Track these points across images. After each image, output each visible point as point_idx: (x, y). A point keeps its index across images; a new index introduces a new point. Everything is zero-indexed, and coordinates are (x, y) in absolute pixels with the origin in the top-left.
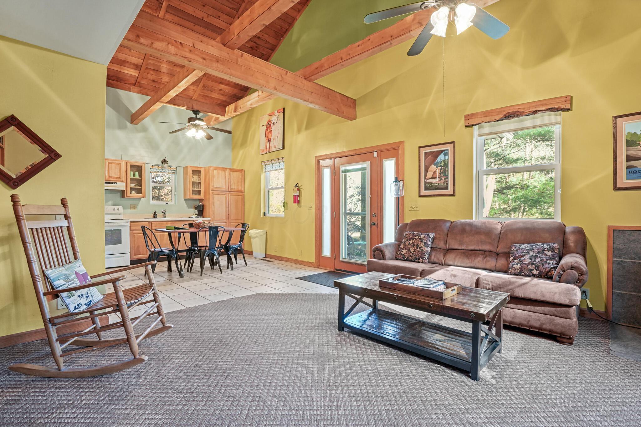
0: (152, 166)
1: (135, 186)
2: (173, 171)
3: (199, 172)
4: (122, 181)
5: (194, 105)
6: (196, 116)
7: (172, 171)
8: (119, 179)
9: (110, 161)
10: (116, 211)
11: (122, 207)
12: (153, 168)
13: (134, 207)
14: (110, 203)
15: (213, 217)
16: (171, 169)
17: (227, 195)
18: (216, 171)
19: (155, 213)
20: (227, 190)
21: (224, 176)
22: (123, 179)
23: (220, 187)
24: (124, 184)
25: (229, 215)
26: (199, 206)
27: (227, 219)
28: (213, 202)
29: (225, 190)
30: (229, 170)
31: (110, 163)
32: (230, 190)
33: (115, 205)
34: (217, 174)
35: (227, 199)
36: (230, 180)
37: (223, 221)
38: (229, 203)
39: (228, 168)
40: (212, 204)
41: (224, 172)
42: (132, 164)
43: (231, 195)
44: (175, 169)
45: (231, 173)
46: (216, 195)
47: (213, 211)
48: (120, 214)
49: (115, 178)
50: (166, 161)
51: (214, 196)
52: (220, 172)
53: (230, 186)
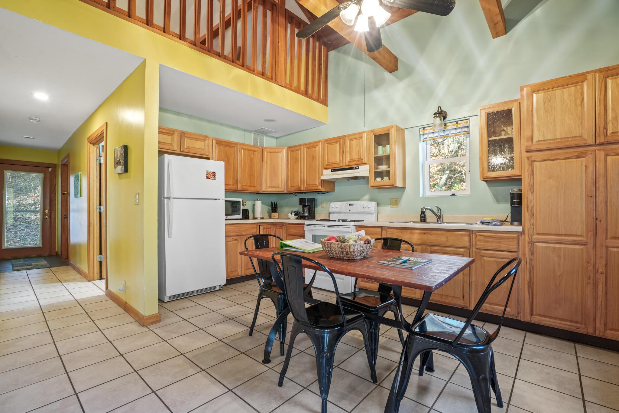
0: (423, 128)
1: (386, 168)
2: (466, 129)
3: (509, 112)
4: (365, 164)
7: (464, 129)
8: (360, 162)
9: (351, 137)
10: (366, 210)
11: (375, 203)
12: (426, 132)
13: (396, 202)
14: (367, 197)
15: (533, 225)
16: (459, 126)
17: (590, 157)
18: (541, 94)
19: (423, 213)
20: (591, 141)
21: (576, 99)
22: (365, 160)
23: (558, 136)
24: (367, 167)
25: (598, 222)
26: (513, 196)
27: (592, 234)
28: (529, 184)
29: (582, 143)
30: (597, 75)
31: (351, 140)
32: (608, 139)
33: (371, 200)
34: (545, 102)
35: (591, 168)
36: (602, 107)
37: (570, 238)
38: (601, 182)
39: (595, 71)
40: (526, 189)
41: (573, 89)
42: (377, 134)
43: (606, 156)
44: (467, 123)
45: (609, 82)
46: (544, 163)
47: (529, 209)
48: (372, 213)
49: (357, 160)
50: (441, 114)
51: (537, 164)
52: (558, 92)
53: (602, 126)
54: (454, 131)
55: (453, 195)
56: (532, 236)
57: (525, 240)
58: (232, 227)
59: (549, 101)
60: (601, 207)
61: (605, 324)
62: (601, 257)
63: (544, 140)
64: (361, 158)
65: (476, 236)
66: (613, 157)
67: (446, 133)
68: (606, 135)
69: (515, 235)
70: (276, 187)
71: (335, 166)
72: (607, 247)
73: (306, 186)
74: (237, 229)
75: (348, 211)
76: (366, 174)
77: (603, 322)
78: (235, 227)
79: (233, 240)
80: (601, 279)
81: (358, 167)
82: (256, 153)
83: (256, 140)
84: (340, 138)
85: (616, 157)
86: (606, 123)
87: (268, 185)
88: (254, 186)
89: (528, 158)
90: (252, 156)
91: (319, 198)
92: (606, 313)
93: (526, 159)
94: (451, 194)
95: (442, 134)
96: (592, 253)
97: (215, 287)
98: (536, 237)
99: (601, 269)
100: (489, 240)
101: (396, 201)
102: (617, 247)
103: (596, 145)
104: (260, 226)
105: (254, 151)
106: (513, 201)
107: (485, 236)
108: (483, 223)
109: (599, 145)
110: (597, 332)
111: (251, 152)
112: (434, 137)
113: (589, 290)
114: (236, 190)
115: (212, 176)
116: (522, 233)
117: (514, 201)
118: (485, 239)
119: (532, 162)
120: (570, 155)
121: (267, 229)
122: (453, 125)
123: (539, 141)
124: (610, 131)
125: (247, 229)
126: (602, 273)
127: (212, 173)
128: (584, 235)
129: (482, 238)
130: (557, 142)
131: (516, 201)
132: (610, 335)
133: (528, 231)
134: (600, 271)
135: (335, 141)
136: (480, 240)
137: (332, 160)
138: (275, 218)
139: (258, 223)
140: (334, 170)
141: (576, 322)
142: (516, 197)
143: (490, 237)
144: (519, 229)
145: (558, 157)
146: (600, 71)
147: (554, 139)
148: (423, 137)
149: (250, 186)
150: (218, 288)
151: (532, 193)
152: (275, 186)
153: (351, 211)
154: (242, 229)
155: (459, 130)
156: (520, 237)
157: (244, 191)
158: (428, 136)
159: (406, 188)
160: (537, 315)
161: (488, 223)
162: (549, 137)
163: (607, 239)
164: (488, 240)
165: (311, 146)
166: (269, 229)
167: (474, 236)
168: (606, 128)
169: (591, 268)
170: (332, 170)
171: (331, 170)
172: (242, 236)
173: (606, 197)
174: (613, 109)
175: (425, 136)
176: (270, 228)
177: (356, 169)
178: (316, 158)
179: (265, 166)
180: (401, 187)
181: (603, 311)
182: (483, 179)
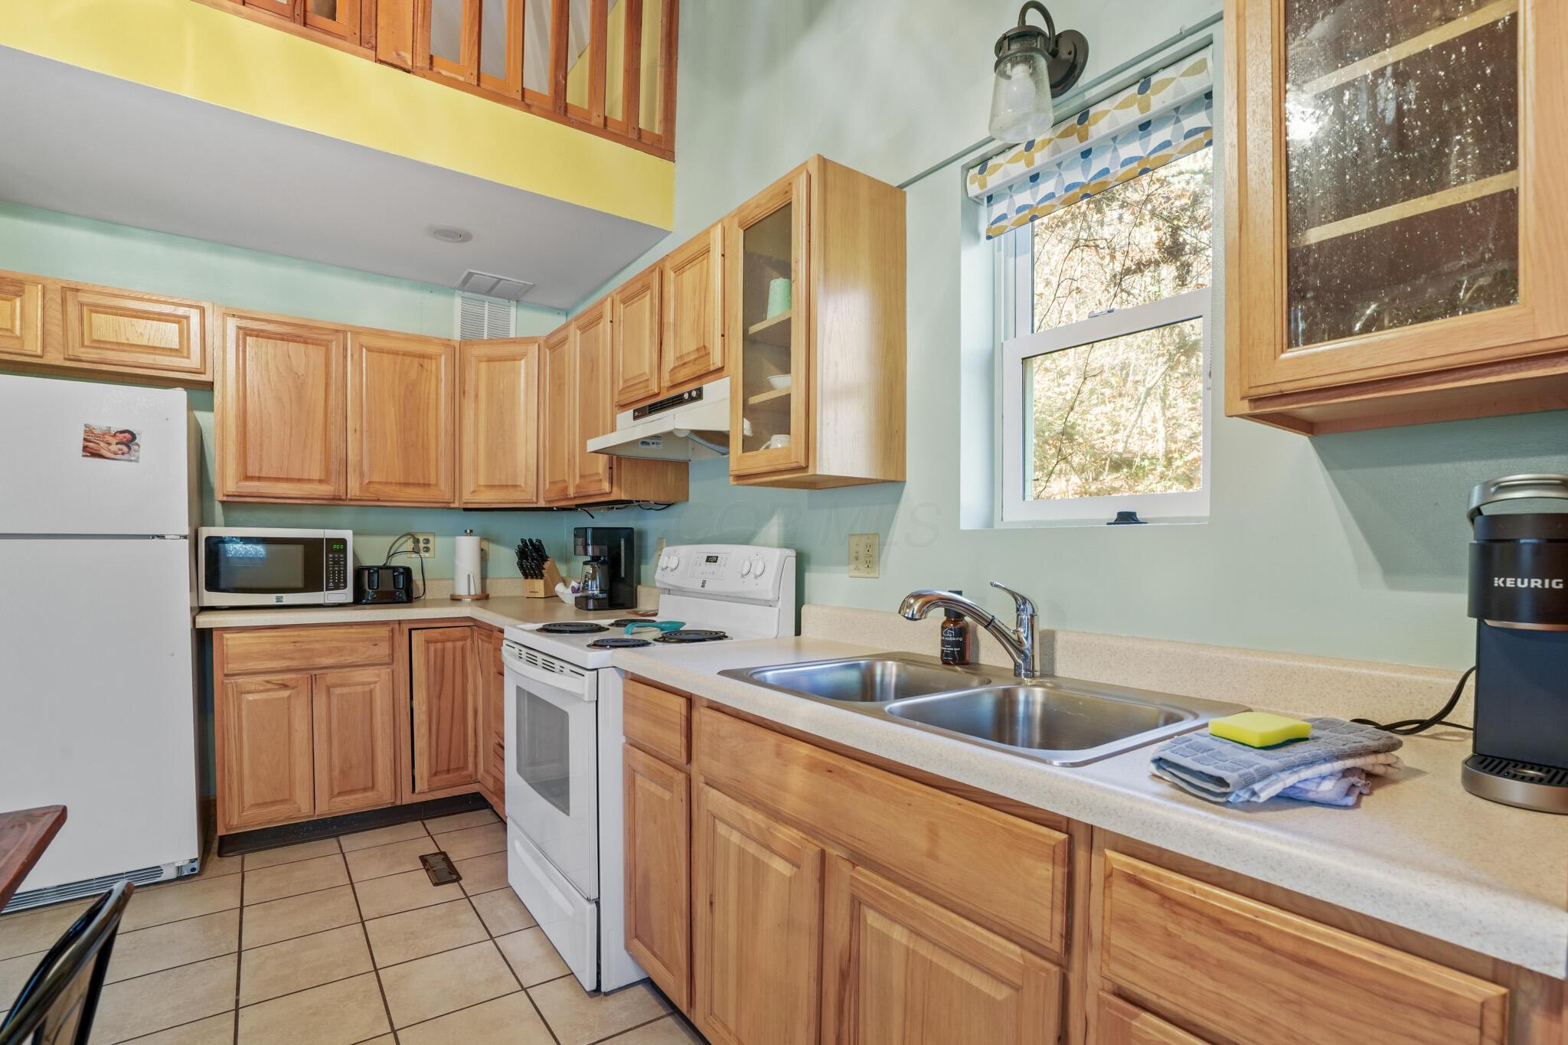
4: (718, 373)
8: (705, 368)
9: (678, 262)
10: (749, 585)
22: (718, 357)
24: (722, 388)
26: (1496, 540)
31: (678, 273)
42: (750, 223)
48: (766, 603)
49: (693, 356)
54: (1134, 148)
55: (1127, 518)
58: (264, 640)
64: (704, 347)
65: (1108, 877)
67: (1097, 164)
70: (507, 486)
71: (641, 395)
73: (578, 481)
74: (291, 647)
75: (700, 587)
78: (280, 640)
79: (269, 686)
81: (700, 391)
82: (430, 365)
83: (470, 321)
84: (653, 271)
87: (482, 482)
88: (427, 485)
90: (413, 375)
91: (650, 525)
94: (1115, 517)
95: (1076, 175)
97: (157, 870)
100: (1206, 944)
101: (869, 547)
104: (410, 630)
105: (423, 356)
106: (1498, 582)
107: (1169, 901)
111: (408, 360)
112: (1039, 203)
114: (340, 499)
115: (114, 448)
117: (1505, 589)
118: (1173, 928)
121: (449, 645)
122: (1126, 106)
125: (339, 644)
127: (115, 435)
129: (1151, 912)
131: (1523, 584)
135: (640, 285)
136: (1129, 923)
137: (633, 367)
138: (537, 595)
139: (400, 622)
140: (640, 414)
142: (1526, 557)
143: (1218, 922)
148: (989, 215)
149: (407, 484)
150: (169, 873)
152: (504, 483)
153: (706, 584)
154: (317, 646)
155: (1163, 133)
157: (379, 500)
158: (1012, 203)
159: (905, 481)
164: (1191, 938)
165: (589, 320)
166: (459, 644)
170: (635, 411)
171: (631, 411)
172: (316, 672)
175: (999, 208)
176: (464, 639)
177: (692, 399)
178: (598, 368)
179: (472, 412)
180: (873, 477)
182: (1245, 407)
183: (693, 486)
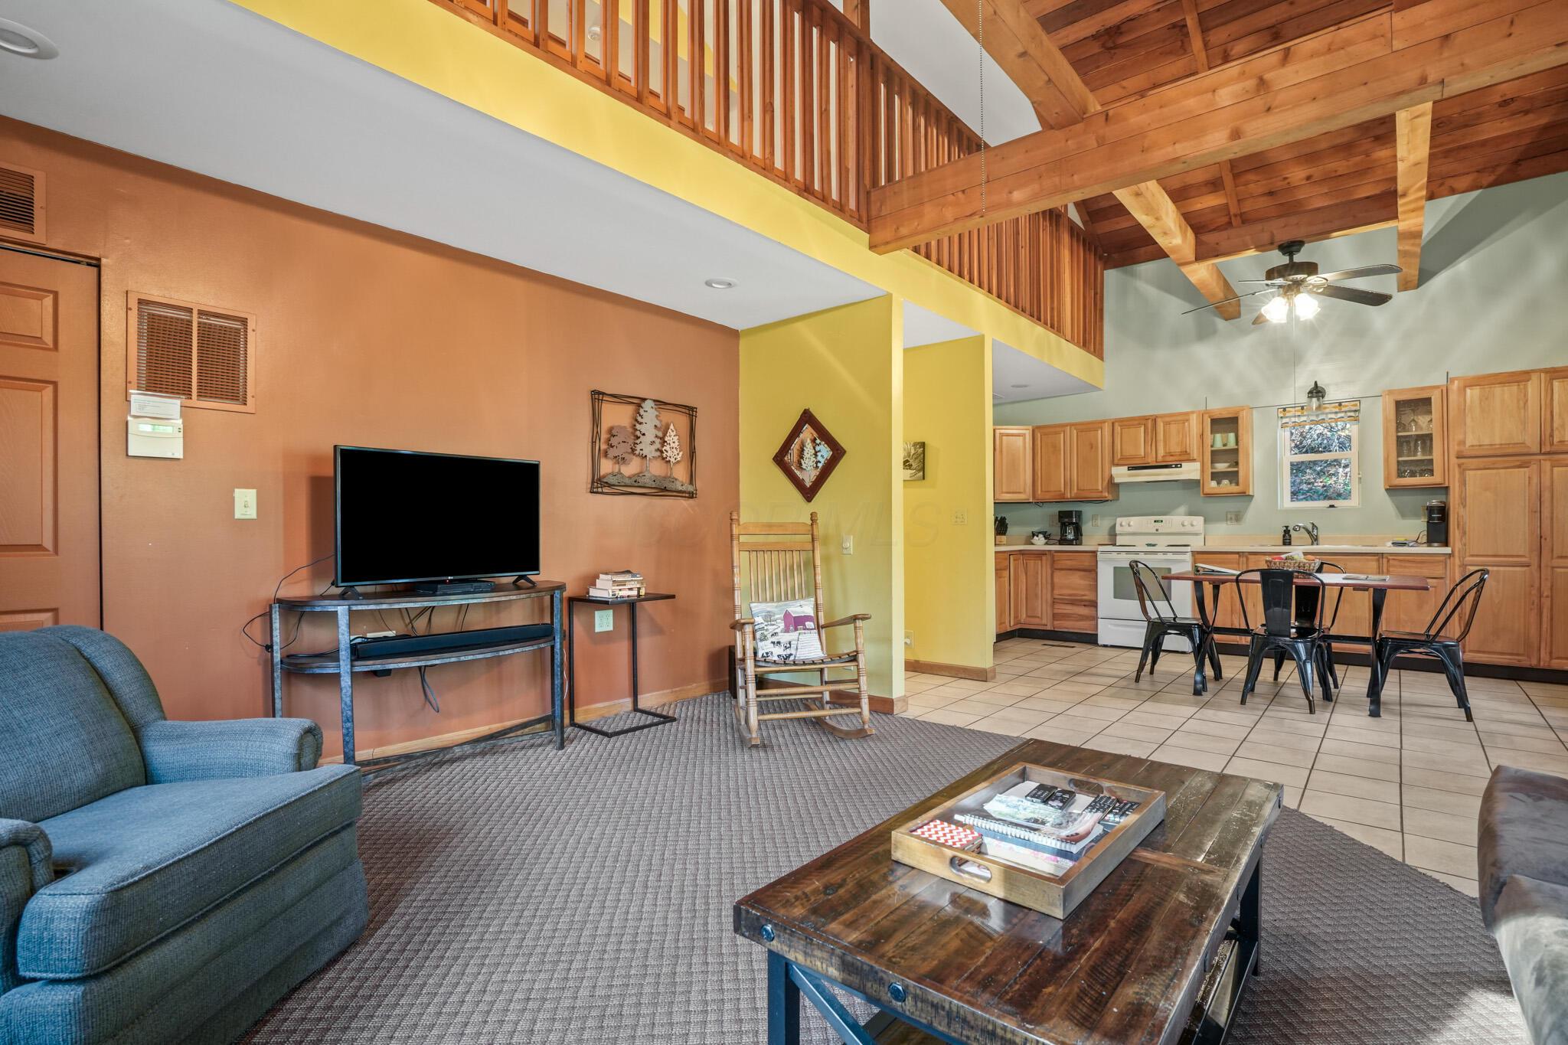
0: (1285, 409)
1: (1229, 467)
2: (1352, 414)
3: (1427, 401)
4: (1194, 460)
5: (1275, 232)
6: (1291, 259)
7: (1349, 414)
8: (1185, 457)
9: (1167, 419)
10: (1188, 529)
11: (1201, 519)
12: (1288, 414)
13: (1238, 518)
14: (1182, 509)
15: (1465, 545)
16: (1343, 409)
17: (1534, 467)
18: (1477, 391)
19: (1287, 532)
20: (1535, 449)
21: (1518, 401)
22: (1195, 454)
23: (1497, 441)
24: (1197, 465)
25: (1543, 540)
26: (1430, 510)
27: (1536, 554)
28: (1460, 496)
29: (1525, 450)
30: (1543, 375)
31: (1167, 424)
32: (1554, 449)
33: (1191, 513)
34: (1481, 401)
35: (1535, 480)
36: (1549, 413)
37: (1511, 559)
38: (1546, 495)
39: (1541, 371)
40: (1457, 502)
41: (1514, 388)
42: (1215, 417)
43: (1553, 467)
44: (1356, 405)
45: (1556, 384)
46: (1479, 472)
47: (1461, 526)
48: (1197, 534)
49: (1178, 453)
50: (1317, 392)
51: (1469, 474)
52: (1498, 390)
53: (1548, 433)
54: (1333, 416)
55: (1332, 506)
56: (1464, 558)
57: (1454, 565)
59: (1487, 399)
60: (1546, 522)
61: (1551, 653)
62: (1547, 579)
63: (1480, 446)
64: (1186, 450)
65: (1388, 561)
66: (1560, 469)
67: (1321, 417)
68: (1552, 444)
69: (1442, 558)
71: (1138, 462)
72: (1553, 568)
73: (1075, 492)
75: (1154, 531)
76: (1196, 476)
77: (1548, 650)
80: (1547, 603)
81: (1180, 464)
84: (1146, 418)
85: (1564, 469)
86: (1552, 430)
87: (1005, 490)
89: (1459, 466)
91: (1088, 510)
92: (1551, 641)
93: (1456, 466)
94: (1329, 506)
95: (1313, 418)
96: (1536, 575)
98: (1468, 559)
99: (1546, 593)
100: (1406, 565)
101: (1236, 516)
102: (1566, 557)
103: (1541, 453)
107: (1400, 561)
108: (1395, 544)
109: (1545, 454)
110: (1542, 663)
112: (1301, 422)
113: (1533, 617)
116: (1450, 555)
117: (1434, 516)
118: (1401, 564)
119: (1464, 470)
120: (1512, 465)
122: (1334, 407)
123: (1473, 446)
124: (1556, 440)
126: (1547, 597)
128: (1527, 555)
129: (1397, 563)
130: (1496, 449)
131: (1437, 515)
132: (1557, 664)
133: (1459, 551)
134: (1545, 594)
135: (1136, 422)
136: (1394, 566)
137: (1129, 451)
140: (1136, 468)
141: (1518, 655)
142: (1437, 511)
143: (1409, 561)
144: (1448, 550)
145: (1496, 466)
146: (1547, 371)
147: (1491, 445)
148: (1282, 421)
151: (1464, 507)
152: (1014, 491)
153: (1160, 531)
155: (1342, 415)
156: (1448, 561)
158: (1291, 420)
159: (1254, 496)
160: (1470, 651)
161: (1403, 544)
162: (1486, 441)
163: (1552, 558)
164: (1404, 565)
165: (1087, 429)
167: (1385, 560)
168: (1552, 436)
169: (1535, 592)
170: (1129, 468)
171: (1127, 467)
173: (1552, 513)
174: (1560, 415)
175: (1284, 420)
177: (1176, 466)
178: (1097, 448)
181: (1549, 640)
182: (1385, 488)
183: (1121, 494)
